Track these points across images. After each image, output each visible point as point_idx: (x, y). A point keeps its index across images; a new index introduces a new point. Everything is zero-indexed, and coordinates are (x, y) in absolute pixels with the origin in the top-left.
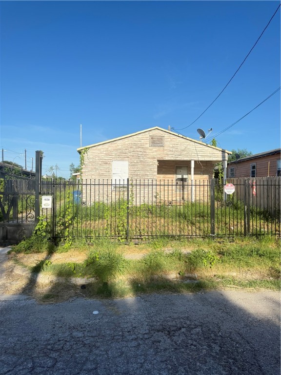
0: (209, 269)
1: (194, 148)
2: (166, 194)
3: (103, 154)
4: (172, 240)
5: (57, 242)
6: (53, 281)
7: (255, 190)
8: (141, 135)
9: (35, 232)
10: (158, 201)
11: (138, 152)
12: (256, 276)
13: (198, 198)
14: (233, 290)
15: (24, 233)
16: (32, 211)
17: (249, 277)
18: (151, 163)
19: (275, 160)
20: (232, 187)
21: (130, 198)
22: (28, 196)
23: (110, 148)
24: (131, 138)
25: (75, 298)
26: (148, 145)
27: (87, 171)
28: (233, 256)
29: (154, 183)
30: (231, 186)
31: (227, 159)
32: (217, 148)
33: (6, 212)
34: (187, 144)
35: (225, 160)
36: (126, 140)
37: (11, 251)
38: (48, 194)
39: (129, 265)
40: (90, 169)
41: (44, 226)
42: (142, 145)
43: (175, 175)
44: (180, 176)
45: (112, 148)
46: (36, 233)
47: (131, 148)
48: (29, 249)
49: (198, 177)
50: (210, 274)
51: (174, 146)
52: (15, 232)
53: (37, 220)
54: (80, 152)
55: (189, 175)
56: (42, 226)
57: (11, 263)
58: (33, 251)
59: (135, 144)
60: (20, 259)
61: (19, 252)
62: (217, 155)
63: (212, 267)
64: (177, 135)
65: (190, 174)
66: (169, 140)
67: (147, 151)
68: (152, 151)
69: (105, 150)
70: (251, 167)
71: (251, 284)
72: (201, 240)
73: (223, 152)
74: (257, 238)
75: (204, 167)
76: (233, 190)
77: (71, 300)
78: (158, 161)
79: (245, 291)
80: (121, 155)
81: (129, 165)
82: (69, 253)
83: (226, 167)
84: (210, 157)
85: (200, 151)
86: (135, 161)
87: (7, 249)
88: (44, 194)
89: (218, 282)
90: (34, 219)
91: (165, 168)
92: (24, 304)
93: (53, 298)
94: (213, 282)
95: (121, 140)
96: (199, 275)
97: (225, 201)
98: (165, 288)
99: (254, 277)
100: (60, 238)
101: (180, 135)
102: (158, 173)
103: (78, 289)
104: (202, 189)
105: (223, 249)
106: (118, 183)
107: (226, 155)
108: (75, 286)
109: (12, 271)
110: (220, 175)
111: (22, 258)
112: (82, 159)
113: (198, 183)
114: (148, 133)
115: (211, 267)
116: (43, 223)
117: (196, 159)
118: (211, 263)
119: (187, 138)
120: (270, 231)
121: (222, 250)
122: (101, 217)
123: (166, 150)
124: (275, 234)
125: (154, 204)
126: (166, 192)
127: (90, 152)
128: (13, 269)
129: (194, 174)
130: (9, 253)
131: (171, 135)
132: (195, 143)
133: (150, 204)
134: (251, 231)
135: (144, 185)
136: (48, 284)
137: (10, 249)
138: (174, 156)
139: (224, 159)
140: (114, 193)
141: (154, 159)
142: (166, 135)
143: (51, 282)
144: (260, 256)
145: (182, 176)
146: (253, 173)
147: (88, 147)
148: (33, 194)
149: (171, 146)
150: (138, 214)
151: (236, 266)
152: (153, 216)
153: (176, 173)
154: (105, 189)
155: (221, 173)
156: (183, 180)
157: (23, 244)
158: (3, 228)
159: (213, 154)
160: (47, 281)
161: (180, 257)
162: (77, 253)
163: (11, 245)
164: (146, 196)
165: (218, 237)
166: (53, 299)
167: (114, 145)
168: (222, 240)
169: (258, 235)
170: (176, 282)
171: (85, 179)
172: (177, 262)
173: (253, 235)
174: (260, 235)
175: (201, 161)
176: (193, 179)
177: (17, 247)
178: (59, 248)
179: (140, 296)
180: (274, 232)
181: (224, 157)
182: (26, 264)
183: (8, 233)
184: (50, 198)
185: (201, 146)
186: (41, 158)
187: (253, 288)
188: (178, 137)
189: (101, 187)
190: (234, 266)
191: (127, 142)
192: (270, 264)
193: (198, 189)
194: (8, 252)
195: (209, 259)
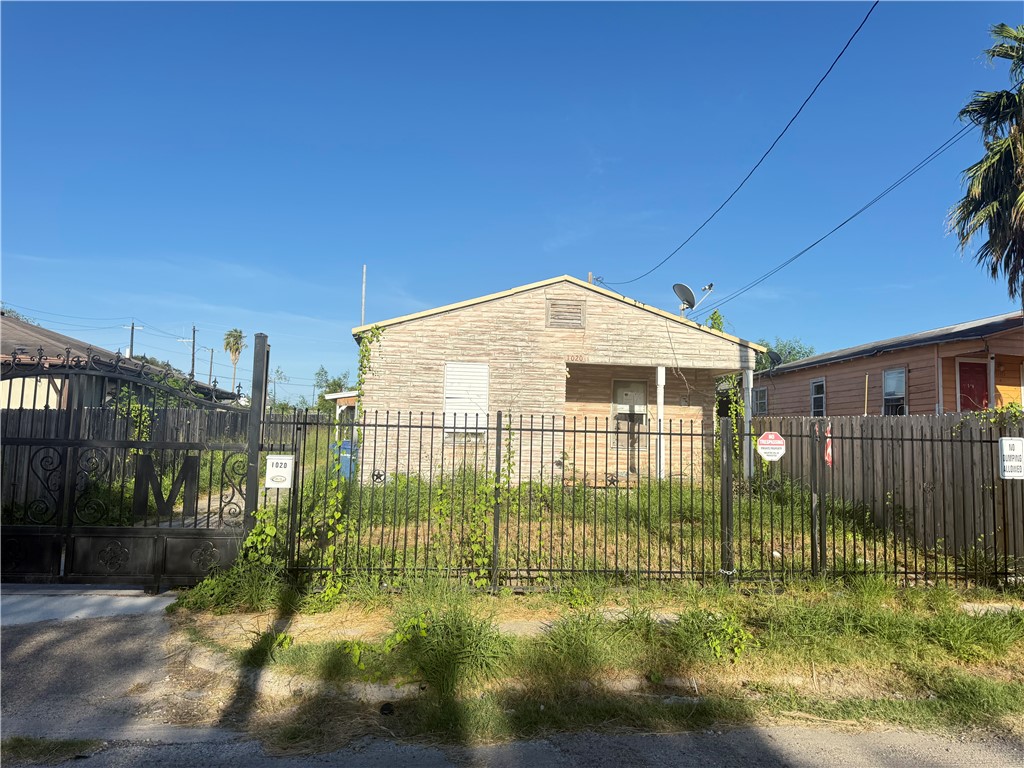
0: (729, 667)
1: (666, 335)
2: (591, 456)
3: (420, 345)
4: (616, 585)
5: (302, 584)
6: (300, 690)
7: (829, 450)
8: (526, 295)
9: (242, 553)
10: (568, 474)
11: (514, 339)
12: (858, 688)
13: (676, 469)
14: (802, 725)
15: (212, 555)
16: (237, 495)
17: (837, 688)
18: (548, 372)
19: (879, 371)
20: (779, 442)
21: (504, 465)
22: (228, 453)
23: (440, 329)
24: (497, 303)
25: (366, 739)
26: (543, 323)
27: (375, 388)
28: (790, 631)
29: (559, 424)
30: (776, 438)
31: (752, 364)
32: (725, 335)
33: (165, 497)
34: (646, 322)
35: (748, 368)
36: (484, 309)
37: (174, 605)
38: (282, 450)
39: (509, 651)
40: (383, 383)
41: (269, 539)
42: (525, 323)
43: (611, 405)
44: (625, 409)
45: (447, 328)
46: (246, 556)
47: (497, 329)
48: (226, 602)
49: (677, 411)
50: (730, 681)
51: (612, 327)
52: (187, 552)
53: (250, 521)
54: (359, 339)
55: (650, 406)
56: (264, 537)
57: (180, 639)
58: (238, 606)
59: (508, 321)
60: (204, 627)
61: (199, 608)
62: (726, 353)
63: (736, 660)
64: (621, 298)
65: (655, 402)
66: (599, 310)
67: (540, 339)
68: (553, 339)
69: (426, 334)
70: (812, 387)
71: (847, 708)
72: (695, 584)
73: (743, 346)
74: (847, 582)
75: (690, 385)
76: (782, 451)
77: (358, 744)
78: (568, 365)
79: (832, 729)
80: (470, 349)
81: (491, 376)
82: (337, 614)
83: (751, 386)
84: (709, 359)
85: (680, 343)
86: (508, 365)
87: (166, 601)
88: (272, 449)
89: (756, 704)
90: (241, 518)
91: (585, 385)
92: (230, 754)
93: (308, 737)
94: (742, 701)
95: (470, 309)
96: (700, 682)
97: (750, 477)
98: (613, 716)
99: (851, 689)
100: (311, 571)
101: (627, 300)
102: (569, 398)
103: (373, 714)
104: (686, 444)
105: (756, 611)
106: (460, 423)
107: (752, 354)
108: (362, 707)
109: (185, 662)
110: (732, 406)
111: (210, 626)
112: (365, 357)
113: (676, 429)
114: (542, 290)
115: (732, 661)
116: (267, 531)
117: (671, 363)
118: (732, 650)
119: (646, 307)
120: (880, 563)
121: (754, 615)
122: (413, 517)
123: (590, 337)
124: (896, 573)
125: (558, 484)
126: (591, 449)
127: (386, 337)
128: (188, 657)
129: (665, 403)
130: (171, 610)
131: (604, 299)
132: (669, 323)
133: (547, 481)
134: (830, 562)
135: (532, 430)
136: (289, 700)
137: (173, 601)
138: (611, 353)
139: (745, 365)
140: (448, 451)
141: (559, 361)
142: (592, 298)
143: (297, 694)
144: (864, 632)
145: (632, 408)
146: (818, 403)
147: (380, 324)
148: (240, 450)
149: (604, 326)
150: (515, 508)
151: (801, 660)
152: (555, 515)
153: (614, 399)
154: (427, 439)
155: (736, 402)
156: (633, 418)
157: (210, 585)
158: (155, 541)
159: (716, 352)
160: (284, 692)
161: (647, 630)
162: (359, 614)
163: (174, 588)
164: (536, 459)
165: (741, 578)
166: (308, 742)
167: (450, 321)
168: (752, 585)
169: (848, 574)
170: (640, 702)
171: (374, 410)
172: (640, 644)
173: (834, 574)
174: (853, 573)
175: (686, 371)
176: (661, 416)
177: (191, 596)
178: (308, 599)
179: (548, 739)
180: (891, 568)
181: (744, 359)
182: (221, 641)
183: (168, 555)
184: (288, 460)
185: (684, 329)
186: (268, 352)
187: (854, 722)
188: (621, 305)
189: (416, 432)
190: (796, 659)
191: (485, 314)
192: (893, 657)
193: (676, 444)
194: (167, 609)
195: (728, 638)
